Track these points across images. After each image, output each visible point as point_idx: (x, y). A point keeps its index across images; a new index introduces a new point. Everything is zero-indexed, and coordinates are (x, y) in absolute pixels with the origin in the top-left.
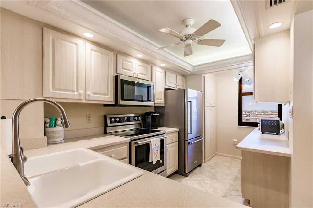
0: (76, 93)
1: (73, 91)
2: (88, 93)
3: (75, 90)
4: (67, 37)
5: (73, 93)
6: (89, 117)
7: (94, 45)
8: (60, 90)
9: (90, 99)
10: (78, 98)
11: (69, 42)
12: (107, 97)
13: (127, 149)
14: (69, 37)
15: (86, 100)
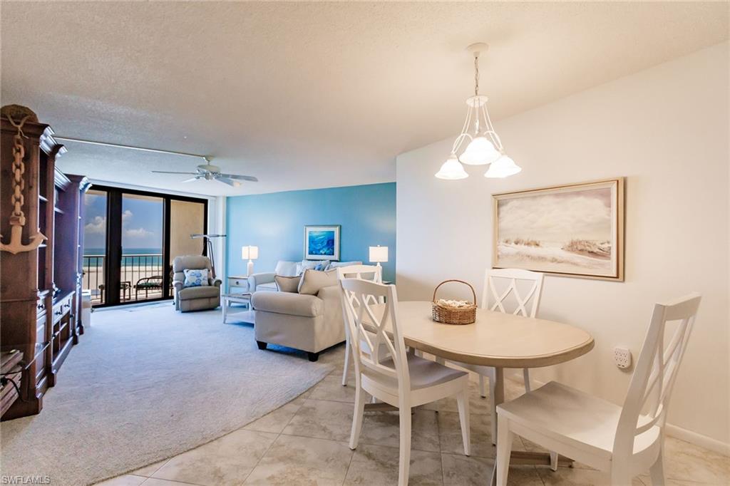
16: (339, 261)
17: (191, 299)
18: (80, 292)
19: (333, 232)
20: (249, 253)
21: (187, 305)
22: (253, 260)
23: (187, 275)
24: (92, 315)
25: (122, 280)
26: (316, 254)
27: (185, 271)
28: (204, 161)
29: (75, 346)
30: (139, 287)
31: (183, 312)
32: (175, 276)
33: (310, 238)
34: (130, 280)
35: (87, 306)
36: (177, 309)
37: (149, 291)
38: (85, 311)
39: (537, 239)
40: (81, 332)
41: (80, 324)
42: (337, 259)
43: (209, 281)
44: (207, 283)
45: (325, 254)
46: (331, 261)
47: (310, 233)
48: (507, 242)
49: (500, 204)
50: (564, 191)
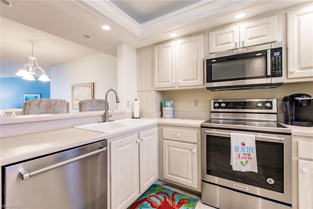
0: (170, 83)
1: (169, 82)
2: (179, 81)
3: (170, 81)
5: (169, 83)
6: (196, 102)
8: (161, 82)
10: (172, 86)
11: (166, 47)
12: (197, 82)
13: (197, 135)
14: (167, 43)
15: (178, 87)
19: (37, 97)
39: (80, 99)
48: (75, 100)
49: (73, 88)
50: (85, 85)
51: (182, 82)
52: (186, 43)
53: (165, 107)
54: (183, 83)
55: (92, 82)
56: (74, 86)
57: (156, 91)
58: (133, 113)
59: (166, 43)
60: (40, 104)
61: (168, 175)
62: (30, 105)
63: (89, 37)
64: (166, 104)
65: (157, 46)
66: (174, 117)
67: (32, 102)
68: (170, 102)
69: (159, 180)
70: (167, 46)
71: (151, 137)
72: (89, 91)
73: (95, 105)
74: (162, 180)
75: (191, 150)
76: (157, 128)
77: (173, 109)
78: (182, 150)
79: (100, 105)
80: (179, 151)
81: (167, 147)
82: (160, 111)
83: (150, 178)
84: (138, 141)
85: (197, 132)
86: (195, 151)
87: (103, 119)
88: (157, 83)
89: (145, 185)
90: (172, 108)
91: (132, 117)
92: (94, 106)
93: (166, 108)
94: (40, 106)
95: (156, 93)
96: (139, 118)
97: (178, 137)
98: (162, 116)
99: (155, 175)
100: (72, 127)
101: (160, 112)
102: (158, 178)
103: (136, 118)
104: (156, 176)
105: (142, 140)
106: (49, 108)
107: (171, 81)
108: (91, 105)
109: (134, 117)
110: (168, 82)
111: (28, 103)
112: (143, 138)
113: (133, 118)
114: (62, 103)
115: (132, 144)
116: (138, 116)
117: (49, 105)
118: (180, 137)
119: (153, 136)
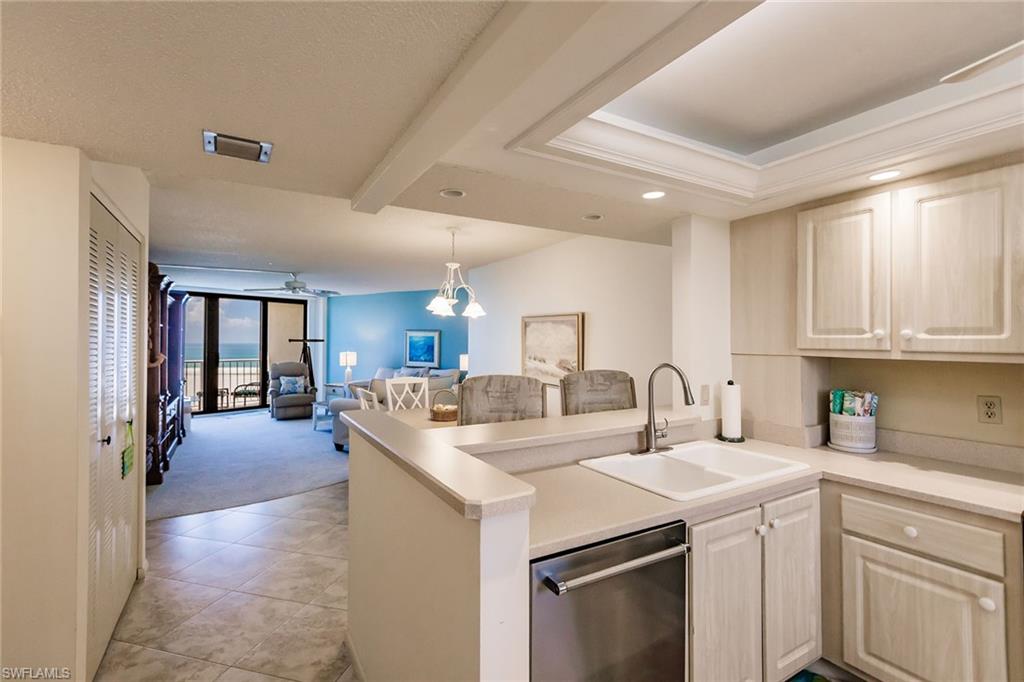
0: (868, 335)
1: (861, 331)
2: (906, 332)
3: (867, 327)
4: (843, 207)
5: (860, 336)
6: (990, 405)
7: (929, 183)
9: (914, 349)
10: (874, 347)
11: (850, 215)
12: (999, 340)
13: (1004, 548)
14: (852, 202)
15: (903, 352)
16: (439, 368)
17: (285, 407)
18: (183, 399)
19: (433, 338)
20: (347, 359)
21: (282, 412)
22: (351, 367)
23: (283, 382)
24: (192, 420)
25: (220, 387)
26: (417, 360)
27: (281, 378)
28: (291, 278)
29: (180, 446)
30: (237, 395)
31: (279, 420)
32: (271, 382)
33: (410, 343)
34: (228, 387)
35: (187, 412)
36: (273, 417)
37: (247, 399)
38: (187, 416)
39: (544, 356)
40: (184, 436)
41: (182, 428)
42: (436, 366)
43: (306, 388)
44: (303, 390)
45: (425, 361)
46: (430, 368)
47: (410, 337)
48: (530, 358)
49: (526, 325)
50: (556, 319)
51: (923, 336)
52: (941, 197)
53: (841, 413)
54: (927, 340)
55: (578, 310)
56: (527, 320)
57: (804, 360)
58: (720, 423)
59: (849, 199)
60: (488, 389)
61: (862, 654)
62: (471, 390)
63: (598, 217)
64: (847, 405)
65: (809, 212)
66: (882, 449)
67: (475, 385)
68: (862, 397)
69: (822, 660)
70: (853, 210)
71: (797, 518)
72: (569, 335)
73: (600, 387)
74: (838, 664)
75: (973, 596)
76: (818, 490)
77: (877, 420)
78: (927, 586)
79: (614, 386)
80: (914, 587)
81: (859, 562)
82: (819, 423)
83: (796, 648)
84: (763, 529)
85: (1004, 537)
86: (992, 602)
87: (640, 442)
88: (810, 334)
89: (780, 665)
90: (873, 418)
91: (716, 434)
92: (596, 390)
93: (845, 418)
94: (490, 394)
95: (806, 363)
96: (741, 440)
97: (909, 538)
98: (826, 440)
99: (813, 644)
100: (576, 462)
101: (819, 429)
102: (820, 654)
103: (732, 441)
104: (817, 646)
105: (771, 526)
106: (506, 398)
107: (872, 331)
108: (589, 388)
109: (724, 434)
110: (858, 333)
111: (468, 387)
112: (776, 523)
113: (720, 437)
114: (533, 386)
115: (744, 538)
116: (738, 435)
117: (505, 390)
118: (917, 537)
119: (805, 515)
